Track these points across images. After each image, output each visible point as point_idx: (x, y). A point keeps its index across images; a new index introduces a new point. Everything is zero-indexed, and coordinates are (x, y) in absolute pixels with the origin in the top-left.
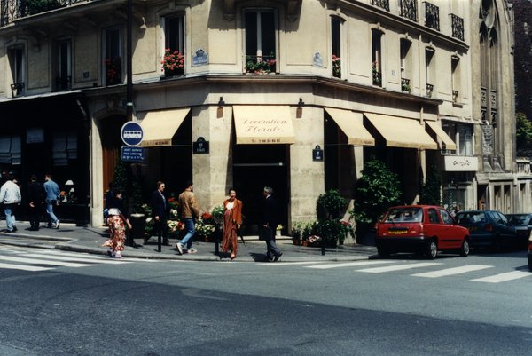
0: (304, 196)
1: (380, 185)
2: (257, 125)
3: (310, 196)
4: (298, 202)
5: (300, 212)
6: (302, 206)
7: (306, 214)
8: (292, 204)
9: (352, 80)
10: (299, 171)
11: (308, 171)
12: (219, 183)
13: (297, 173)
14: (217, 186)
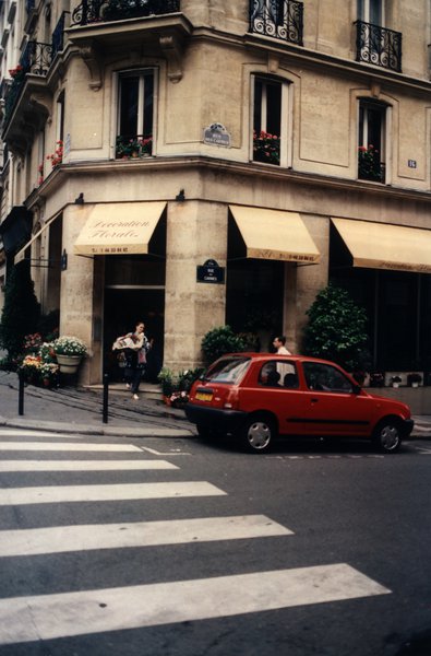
0: (183, 333)
1: (326, 324)
2: (105, 228)
3: (190, 333)
4: (173, 341)
5: (175, 356)
6: (178, 348)
7: (184, 359)
8: (166, 344)
9: (300, 167)
10: (177, 297)
11: (189, 297)
12: (76, 310)
13: (173, 299)
14: (73, 313)
